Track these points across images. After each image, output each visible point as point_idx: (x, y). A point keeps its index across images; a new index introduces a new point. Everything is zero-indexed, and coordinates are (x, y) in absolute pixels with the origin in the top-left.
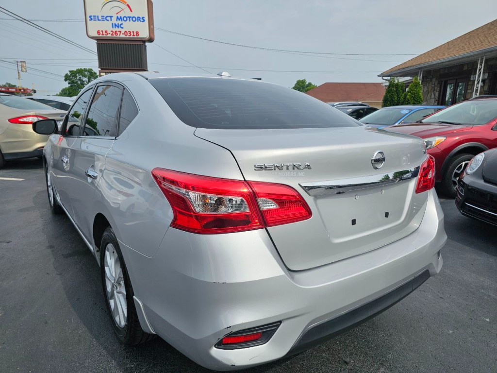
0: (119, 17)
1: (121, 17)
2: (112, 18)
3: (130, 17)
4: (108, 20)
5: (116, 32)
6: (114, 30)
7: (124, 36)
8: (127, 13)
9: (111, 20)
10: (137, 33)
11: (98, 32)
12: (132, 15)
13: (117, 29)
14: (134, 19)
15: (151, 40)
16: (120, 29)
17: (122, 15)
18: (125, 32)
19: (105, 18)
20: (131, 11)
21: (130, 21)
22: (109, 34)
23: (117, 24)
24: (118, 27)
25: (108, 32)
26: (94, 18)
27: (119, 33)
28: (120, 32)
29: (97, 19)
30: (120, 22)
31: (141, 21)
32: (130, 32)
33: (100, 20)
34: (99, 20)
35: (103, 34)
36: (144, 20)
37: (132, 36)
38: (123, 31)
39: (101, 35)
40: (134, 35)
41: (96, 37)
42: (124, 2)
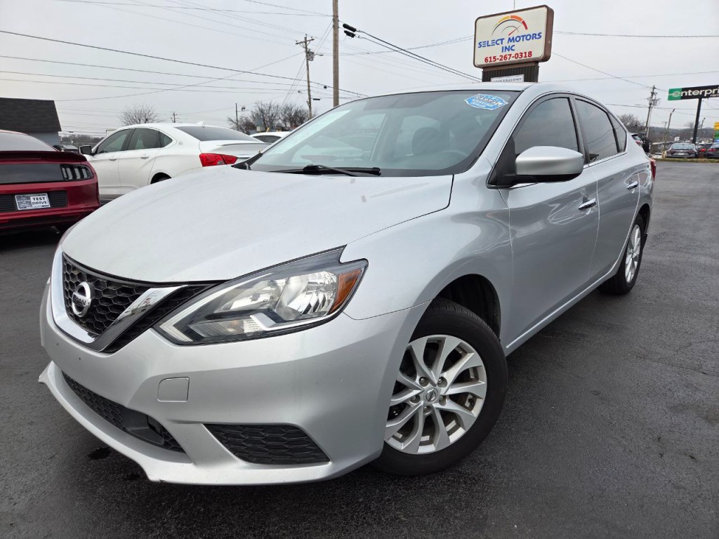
1: (513, 38)
2: (504, 41)
3: (523, 36)
4: (498, 44)
5: (505, 57)
6: (504, 54)
7: (514, 59)
8: (522, 31)
9: (502, 44)
10: (530, 53)
11: (486, 60)
12: (526, 32)
13: (507, 53)
14: (528, 37)
15: (546, 58)
16: (511, 52)
17: (515, 35)
18: (517, 54)
19: (495, 42)
20: (526, 28)
21: (523, 41)
23: (508, 47)
24: (509, 50)
25: (497, 58)
26: (486, 44)
27: (508, 57)
28: (510, 55)
30: (511, 44)
32: (521, 53)
33: (490, 46)
34: (488, 45)
35: (491, 61)
36: (541, 37)
37: (523, 58)
38: (513, 53)
39: (488, 63)
40: (526, 57)
41: (483, 65)
42: (519, 19)
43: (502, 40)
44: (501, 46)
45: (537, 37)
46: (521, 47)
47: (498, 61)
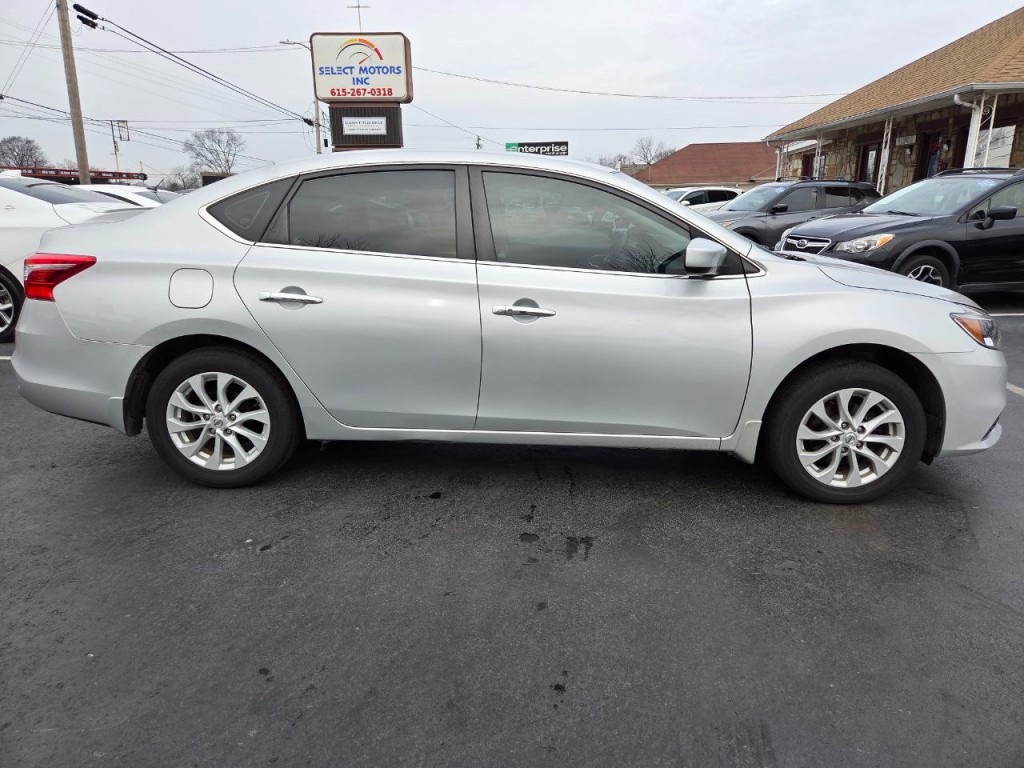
0: (363, 69)
1: (366, 68)
2: (354, 70)
3: (379, 68)
4: (347, 73)
5: (358, 92)
6: (356, 87)
7: (370, 96)
8: (375, 61)
9: (352, 73)
10: (390, 91)
11: (332, 92)
12: (381, 63)
13: (360, 86)
14: (385, 70)
15: (409, 100)
16: (364, 86)
17: (367, 64)
18: (374, 89)
19: (342, 70)
20: (381, 58)
21: (378, 73)
22: (349, 93)
23: (360, 79)
24: (362, 84)
25: (347, 92)
27: (362, 92)
28: (365, 90)
29: (330, 72)
30: (364, 76)
31: (394, 72)
32: (379, 90)
33: (335, 74)
34: (333, 73)
35: (339, 95)
36: (400, 72)
37: (382, 96)
38: (368, 88)
39: (336, 96)
40: (385, 94)
41: (329, 99)
42: (370, 45)
43: (351, 68)
44: (350, 77)
45: (396, 71)
46: (378, 82)
47: (349, 96)
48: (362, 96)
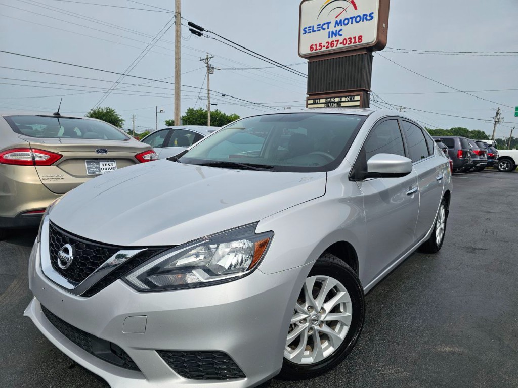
0: (339, 22)
1: (341, 20)
2: (330, 25)
3: (352, 18)
4: (324, 29)
5: (332, 43)
6: (330, 40)
7: (342, 46)
8: (351, 12)
9: (328, 28)
10: (360, 38)
11: (311, 48)
12: (355, 13)
13: (334, 39)
14: (358, 19)
15: (380, 45)
16: (338, 38)
17: (342, 17)
18: (345, 39)
19: (321, 27)
20: (356, 8)
21: (352, 23)
22: (324, 46)
23: (335, 32)
24: (336, 36)
25: (322, 45)
26: (309, 30)
27: (335, 43)
28: (338, 41)
29: (311, 31)
30: (338, 28)
31: (367, 20)
32: (350, 39)
33: (315, 31)
34: (313, 31)
35: (316, 49)
36: (372, 18)
37: (352, 44)
38: (341, 39)
39: (314, 51)
40: (355, 42)
41: (308, 54)
43: (328, 23)
44: (327, 31)
45: (368, 18)
46: (350, 31)
47: (324, 49)
48: (335, 47)
